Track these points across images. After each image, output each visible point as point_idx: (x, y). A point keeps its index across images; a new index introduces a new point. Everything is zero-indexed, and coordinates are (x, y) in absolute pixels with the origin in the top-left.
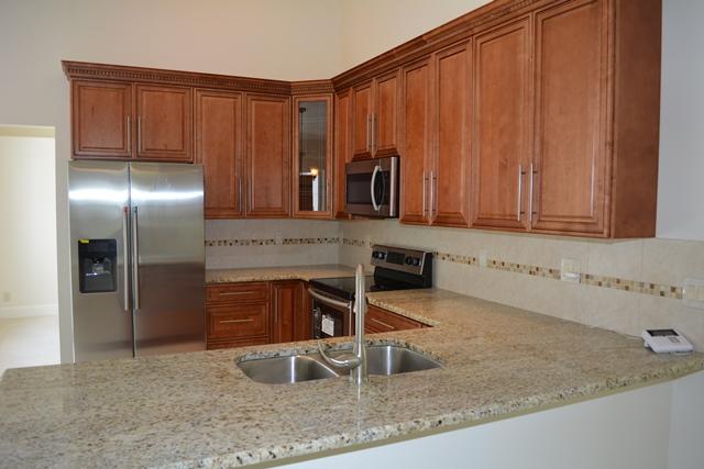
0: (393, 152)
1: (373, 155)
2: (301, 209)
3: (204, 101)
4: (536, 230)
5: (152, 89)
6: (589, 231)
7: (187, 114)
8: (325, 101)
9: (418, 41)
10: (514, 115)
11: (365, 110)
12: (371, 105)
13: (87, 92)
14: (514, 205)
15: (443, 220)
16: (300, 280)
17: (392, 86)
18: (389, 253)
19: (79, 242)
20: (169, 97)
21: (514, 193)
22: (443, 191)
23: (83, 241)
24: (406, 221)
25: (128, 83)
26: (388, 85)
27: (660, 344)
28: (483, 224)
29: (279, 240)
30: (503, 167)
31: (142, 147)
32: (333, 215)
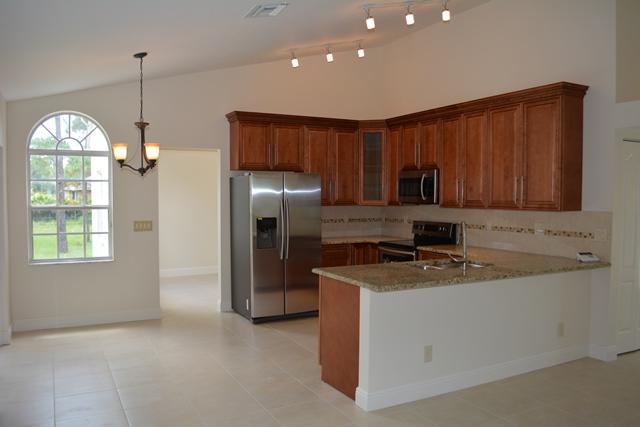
0: (434, 166)
1: (419, 167)
2: (364, 199)
3: (308, 134)
4: (525, 208)
6: (551, 208)
7: (300, 142)
8: (380, 133)
9: (454, 107)
10: (512, 152)
11: (412, 141)
12: (417, 138)
13: (247, 129)
14: (512, 196)
15: (469, 204)
17: (433, 128)
18: (426, 226)
19: (258, 220)
20: (291, 131)
21: (512, 191)
22: (469, 189)
24: (445, 205)
25: (268, 123)
26: (430, 127)
27: (585, 258)
28: (495, 205)
29: (346, 220)
30: (506, 178)
31: (277, 162)
32: (386, 203)
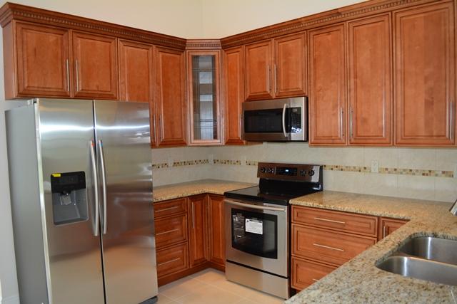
1: (274, 95)
2: (195, 138)
3: (126, 51)
5: (85, 36)
7: (113, 60)
8: (214, 56)
9: (334, 13)
13: (29, 34)
14: (441, 129)
15: (361, 141)
16: (206, 194)
17: (295, 45)
18: (279, 169)
19: (52, 176)
20: (99, 44)
23: (55, 176)
24: (316, 144)
25: (65, 29)
29: (170, 164)
30: (429, 103)
31: (79, 88)
32: (223, 142)
